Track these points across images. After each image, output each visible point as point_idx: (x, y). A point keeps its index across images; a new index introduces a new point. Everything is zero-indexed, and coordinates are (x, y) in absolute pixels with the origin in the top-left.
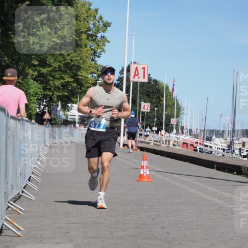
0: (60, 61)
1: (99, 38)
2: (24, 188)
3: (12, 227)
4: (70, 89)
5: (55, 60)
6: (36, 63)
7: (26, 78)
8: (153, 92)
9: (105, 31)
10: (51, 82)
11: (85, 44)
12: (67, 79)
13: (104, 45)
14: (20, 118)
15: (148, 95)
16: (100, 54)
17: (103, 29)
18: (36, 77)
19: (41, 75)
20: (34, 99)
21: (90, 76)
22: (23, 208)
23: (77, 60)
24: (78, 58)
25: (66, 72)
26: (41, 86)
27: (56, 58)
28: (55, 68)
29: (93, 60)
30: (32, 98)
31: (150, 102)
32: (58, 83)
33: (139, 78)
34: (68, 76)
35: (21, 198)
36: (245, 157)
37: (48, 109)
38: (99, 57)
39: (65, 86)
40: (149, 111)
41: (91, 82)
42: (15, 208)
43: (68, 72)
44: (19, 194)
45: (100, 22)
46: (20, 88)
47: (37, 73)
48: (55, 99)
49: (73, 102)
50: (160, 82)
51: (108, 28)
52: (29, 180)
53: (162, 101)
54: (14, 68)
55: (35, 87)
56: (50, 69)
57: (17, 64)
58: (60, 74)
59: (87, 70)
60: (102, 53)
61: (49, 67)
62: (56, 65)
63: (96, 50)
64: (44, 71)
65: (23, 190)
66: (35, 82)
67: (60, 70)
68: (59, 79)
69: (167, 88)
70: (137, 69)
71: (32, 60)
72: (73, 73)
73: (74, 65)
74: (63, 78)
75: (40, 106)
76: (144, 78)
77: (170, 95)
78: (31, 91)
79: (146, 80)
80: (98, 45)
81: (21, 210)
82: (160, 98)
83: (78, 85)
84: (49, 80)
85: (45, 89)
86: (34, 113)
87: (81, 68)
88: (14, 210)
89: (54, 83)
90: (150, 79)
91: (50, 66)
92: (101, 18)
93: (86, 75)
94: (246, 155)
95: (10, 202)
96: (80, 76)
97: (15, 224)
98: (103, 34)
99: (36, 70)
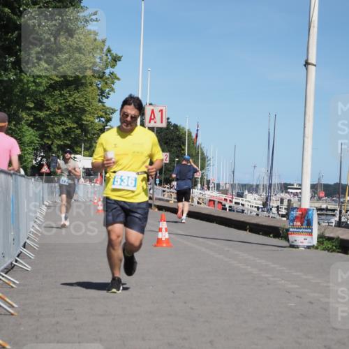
0: (60, 104)
1: (107, 75)
2: (18, 256)
3: (3, 303)
4: (73, 136)
5: (55, 102)
6: (32, 105)
7: (19, 124)
8: (172, 140)
9: (114, 66)
10: (50, 129)
11: (90, 83)
12: (70, 124)
13: (113, 83)
14: (12, 172)
15: (166, 143)
16: (109, 94)
17: (112, 64)
18: (32, 122)
19: (37, 120)
20: (29, 149)
21: (97, 121)
22: (16, 280)
23: (81, 102)
24: (83, 100)
25: (68, 116)
26: (37, 133)
27: (56, 98)
28: (55, 111)
29: (100, 101)
30: (27, 148)
31: (169, 151)
32: (58, 129)
33: (155, 122)
34: (70, 121)
35: (14, 269)
36: (283, 216)
37: (47, 160)
38: (107, 98)
39: (67, 133)
40: (168, 162)
41: (98, 128)
42: (6, 281)
43: (71, 116)
44: (12, 263)
45: (109, 55)
46: (12, 136)
47: (32, 118)
48: (56, 149)
49: (76, 153)
50: (181, 127)
51: (118, 63)
52: (24, 246)
53: (184, 150)
54: (5, 112)
55: (30, 134)
56: (48, 113)
57: (8, 106)
58: (60, 119)
59: (94, 113)
60: (111, 93)
61: (46, 111)
62: (55, 107)
63: (103, 89)
64: (42, 115)
65: (17, 258)
66: (30, 129)
67: (61, 114)
68: (59, 125)
69: (190, 134)
70: (153, 112)
71: (26, 101)
72: (76, 117)
73: (77, 107)
74: (64, 124)
75: (36, 157)
76: (162, 122)
77: (193, 142)
78: (26, 139)
79: (164, 125)
80: (106, 83)
81: (14, 283)
82: (180, 147)
83: (82, 131)
84: (47, 126)
85: (42, 137)
86: (30, 165)
87: (85, 111)
88: (6, 283)
89: (53, 130)
90: (169, 123)
91: (48, 109)
92: (109, 51)
93: (92, 119)
94: (284, 213)
95: (2, 274)
96: (84, 120)
97: (7, 300)
98: (112, 70)
99: (32, 114)
